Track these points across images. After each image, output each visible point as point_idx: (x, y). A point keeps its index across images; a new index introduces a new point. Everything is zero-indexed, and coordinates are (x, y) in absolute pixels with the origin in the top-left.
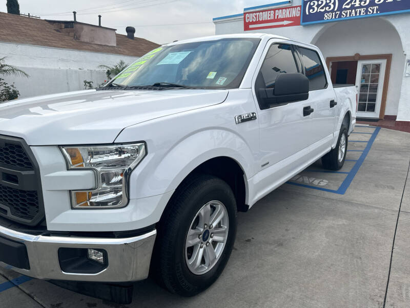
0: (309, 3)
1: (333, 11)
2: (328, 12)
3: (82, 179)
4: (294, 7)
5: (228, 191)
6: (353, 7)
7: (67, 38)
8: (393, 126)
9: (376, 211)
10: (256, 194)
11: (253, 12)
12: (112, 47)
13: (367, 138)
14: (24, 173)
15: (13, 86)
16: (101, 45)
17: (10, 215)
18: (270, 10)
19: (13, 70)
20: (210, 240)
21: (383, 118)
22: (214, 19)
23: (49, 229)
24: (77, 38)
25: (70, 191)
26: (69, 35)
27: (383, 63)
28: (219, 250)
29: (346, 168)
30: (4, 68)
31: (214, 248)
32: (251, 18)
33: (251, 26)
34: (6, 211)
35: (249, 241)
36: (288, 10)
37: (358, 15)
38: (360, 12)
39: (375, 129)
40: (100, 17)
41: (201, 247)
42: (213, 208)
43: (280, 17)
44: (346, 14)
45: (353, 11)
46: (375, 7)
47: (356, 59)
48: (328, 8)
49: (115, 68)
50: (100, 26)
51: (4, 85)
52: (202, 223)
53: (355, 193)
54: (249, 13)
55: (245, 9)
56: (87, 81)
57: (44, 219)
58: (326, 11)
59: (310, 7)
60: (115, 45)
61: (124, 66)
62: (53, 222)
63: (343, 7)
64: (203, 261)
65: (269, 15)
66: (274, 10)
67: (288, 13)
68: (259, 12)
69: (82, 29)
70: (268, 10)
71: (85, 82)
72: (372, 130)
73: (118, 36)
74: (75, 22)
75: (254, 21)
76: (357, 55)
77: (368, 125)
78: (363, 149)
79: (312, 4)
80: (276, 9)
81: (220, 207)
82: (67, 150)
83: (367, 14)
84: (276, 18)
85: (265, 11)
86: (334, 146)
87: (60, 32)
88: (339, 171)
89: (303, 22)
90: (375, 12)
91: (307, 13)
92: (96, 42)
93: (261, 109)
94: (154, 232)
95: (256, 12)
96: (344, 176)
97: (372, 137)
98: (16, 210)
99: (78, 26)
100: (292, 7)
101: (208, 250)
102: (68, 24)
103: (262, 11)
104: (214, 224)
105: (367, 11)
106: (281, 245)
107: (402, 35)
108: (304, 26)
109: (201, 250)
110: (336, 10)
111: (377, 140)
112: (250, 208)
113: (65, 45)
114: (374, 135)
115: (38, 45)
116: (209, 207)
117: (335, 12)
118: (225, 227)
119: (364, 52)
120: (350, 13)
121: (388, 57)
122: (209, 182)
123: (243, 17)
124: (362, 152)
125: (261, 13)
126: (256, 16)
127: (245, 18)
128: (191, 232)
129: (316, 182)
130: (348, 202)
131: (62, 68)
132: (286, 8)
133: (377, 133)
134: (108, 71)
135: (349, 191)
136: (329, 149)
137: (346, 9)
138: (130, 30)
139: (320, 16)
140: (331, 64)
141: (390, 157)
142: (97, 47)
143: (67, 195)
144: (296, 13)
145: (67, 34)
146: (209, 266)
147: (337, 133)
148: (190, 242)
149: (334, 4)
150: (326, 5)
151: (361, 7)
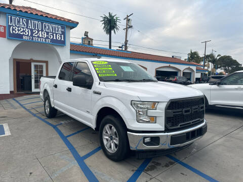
0: (12, 27)
1: (28, 35)
6: (38, 37)
27: (45, 65)
37: (42, 41)
44: (36, 39)
46: (49, 40)
47: (31, 61)
48: (24, 33)
58: (24, 35)
59: (13, 30)
63: (34, 35)
76: (31, 59)
79: (14, 28)
83: (46, 42)
89: (9, 37)
90: (49, 42)
91: (12, 33)
105: (45, 40)
110: (30, 35)
119: (35, 58)
120: (38, 39)
137: (35, 37)
139: (19, 37)
149: (28, 32)
150: (24, 31)
151: (42, 38)
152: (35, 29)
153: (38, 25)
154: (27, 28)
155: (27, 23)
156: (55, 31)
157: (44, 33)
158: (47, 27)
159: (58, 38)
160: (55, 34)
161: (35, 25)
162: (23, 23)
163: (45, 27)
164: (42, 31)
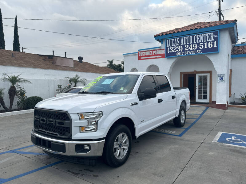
0: (169, 48)
1: (180, 52)
2: (178, 52)
3: (84, 123)
4: (162, 49)
5: (128, 130)
6: (189, 50)
7: (49, 63)
8: (215, 106)
9: (193, 142)
10: (139, 132)
11: (142, 52)
12: (72, 67)
13: (200, 112)
14: (66, 121)
15: (23, 88)
16: (66, 67)
17: (58, 136)
18: (151, 51)
19: (25, 80)
20: (122, 148)
21: (211, 102)
22: (123, 54)
23: (73, 139)
24: (54, 63)
25: (80, 127)
26: (50, 62)
27: (208, 75)
28: (125, 152)
29: (186, 126)
30: (20, 80)
31: (124, 151)
32: (141, 54)
33: (141, 58)
34: (57, 135)
35: (138, 152)
36: (159, 51)
37: (192, 53)
38: (193, 52)
39: (206, 108)
40: (66, 53)
41: (119, 149)
42: (123, 136)
43: (155, 54)
44: (187, 53)
45: (190, 52)
46: (200, 50)
47: (195, 73)
48: (178, 50)
49: (73, 78)
50: (65, 57)
51: (20, 88)
52: (119, 140)
53: (186, 137)
54: (140, 52)
55: (138, 50)
56: (60, 85)
57: (71, 135)
58: (177, 52)
59: (170, 50)
60: (73, 66)
61: (78, 77)
62: (74, 136)
63: (185, 50)
64: (119, 155)
65: (150, 53)
66: (153, 51)
67: (159, 52)
68: (145, 51)
69: (57, 59)
70: (149, 51)
71: (58, 86)
72: (204, 109)
73: (75, 61)
74: (53, 56)
75: (143, 55)
76: (195, 71)
77: (202, 106)
78: (197, 118)
79: (170, 48)
80: (154, 50)
81: (125, 135)
82: (80, 114)
83: (196, 53)
84: (154, 54)
85: (148, 51)
86: (177, 115)
87: (45, 60)
88: (183, 127)
89: (167, 56)
90: (200, 53)
91: (168, 53)
92: (63, 65)
93: (140, 100)
94: (104, 140)
95: (144, 52)
96: (184, 130)
97: (203, 112)
98: (61, 134)
99: (55, 58)
100: (161, 50)
101: (121, 151)
102: (49, 57)
103: (147, 51)
104: (123, 142)
105: (196, 52)
106: (150, 154)
107: (213, 63)
108: (167, 58)
109: (119, 151)
110: (182, 51)
111: (205, 113)
112: (137, 138)
113: (48, 67)
114: (205, 111)
115: (36, 68)
116: (121, 135)
117: (182, 52)
118: (128, 143)
119: (198, 70)
120: (189, 53)
121: (210, 72)
122: (121, 126)
123: (137, 54)
124: (196, 119)
125: (146, 52)
126: (144, 53)
127: (138, 54)
128: (115, 143)
129: (170, 132)
130: (182, 140)
131: (46, 79)
132: (158, 50)
133: (206, 110)
134: (70, 80)
135: (184, 135)
136: (174, 117)
137: (186, 51)
138: (80, 59)
139: (174, 54)
140: (183, 76)
141: (208, 121)
142: (64, 68)
143: (79, 128)
144: (163, 52)
145: (49, 61)
146: (122, 157)
147: (178, 110)
148: (115, 146)
149: (181, 48)
150: (177, 49)
151: (193, 50)
152: (186, 44)
153: (189, 39)
154: (180, 45)
155: (180, 41)
156: (206, 40)
157: (195, 46)
158: (198, 39)
159: (210, 45)
160: (206, 44)
161: (187, 40)
162: (177, 42)
163: (196, 39)
164: (193, 43)
